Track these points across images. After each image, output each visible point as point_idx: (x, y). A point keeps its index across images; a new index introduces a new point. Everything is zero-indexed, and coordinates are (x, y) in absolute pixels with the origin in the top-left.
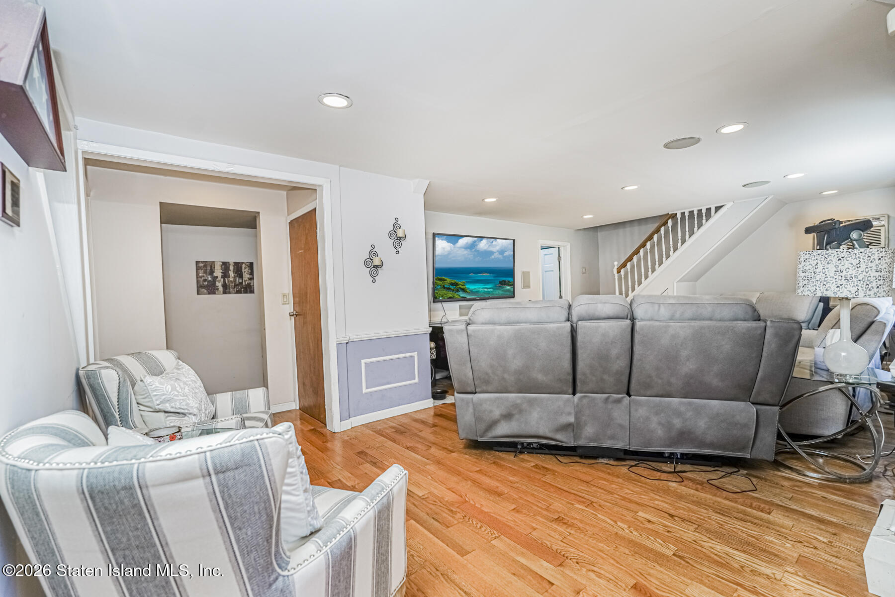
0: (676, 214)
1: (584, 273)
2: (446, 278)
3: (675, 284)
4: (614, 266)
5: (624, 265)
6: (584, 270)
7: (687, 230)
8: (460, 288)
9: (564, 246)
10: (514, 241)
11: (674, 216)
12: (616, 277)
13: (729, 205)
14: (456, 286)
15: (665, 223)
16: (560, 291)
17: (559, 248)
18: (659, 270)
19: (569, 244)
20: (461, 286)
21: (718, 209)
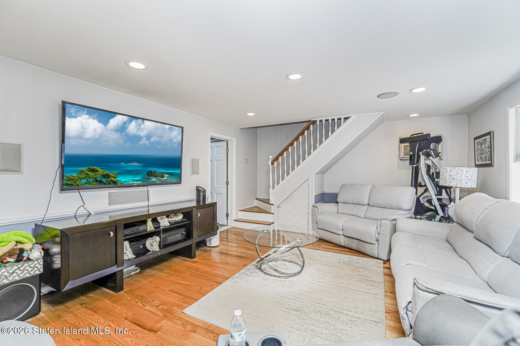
0: (316, 121)
1: (246, 163)
2: (98, 169)
3: (314, 175)
4: (269, 159)
5: (276, 159)
6: (246, 162)
7: (324, 134)
8: (112, 180)
9: (231, 140)
10: (182, 128)
11: (314, 122)
12: (271, 168)
13: (353, 117)
14: (108, 179)
15: (308, 128)
16: (227, 177)
17: (227, 141)
18: (302, 164)
19: (235, 139)
20: (112, 179)
21: (346, 119)
